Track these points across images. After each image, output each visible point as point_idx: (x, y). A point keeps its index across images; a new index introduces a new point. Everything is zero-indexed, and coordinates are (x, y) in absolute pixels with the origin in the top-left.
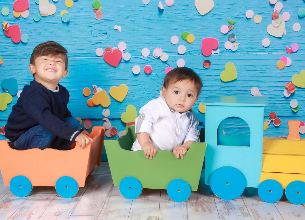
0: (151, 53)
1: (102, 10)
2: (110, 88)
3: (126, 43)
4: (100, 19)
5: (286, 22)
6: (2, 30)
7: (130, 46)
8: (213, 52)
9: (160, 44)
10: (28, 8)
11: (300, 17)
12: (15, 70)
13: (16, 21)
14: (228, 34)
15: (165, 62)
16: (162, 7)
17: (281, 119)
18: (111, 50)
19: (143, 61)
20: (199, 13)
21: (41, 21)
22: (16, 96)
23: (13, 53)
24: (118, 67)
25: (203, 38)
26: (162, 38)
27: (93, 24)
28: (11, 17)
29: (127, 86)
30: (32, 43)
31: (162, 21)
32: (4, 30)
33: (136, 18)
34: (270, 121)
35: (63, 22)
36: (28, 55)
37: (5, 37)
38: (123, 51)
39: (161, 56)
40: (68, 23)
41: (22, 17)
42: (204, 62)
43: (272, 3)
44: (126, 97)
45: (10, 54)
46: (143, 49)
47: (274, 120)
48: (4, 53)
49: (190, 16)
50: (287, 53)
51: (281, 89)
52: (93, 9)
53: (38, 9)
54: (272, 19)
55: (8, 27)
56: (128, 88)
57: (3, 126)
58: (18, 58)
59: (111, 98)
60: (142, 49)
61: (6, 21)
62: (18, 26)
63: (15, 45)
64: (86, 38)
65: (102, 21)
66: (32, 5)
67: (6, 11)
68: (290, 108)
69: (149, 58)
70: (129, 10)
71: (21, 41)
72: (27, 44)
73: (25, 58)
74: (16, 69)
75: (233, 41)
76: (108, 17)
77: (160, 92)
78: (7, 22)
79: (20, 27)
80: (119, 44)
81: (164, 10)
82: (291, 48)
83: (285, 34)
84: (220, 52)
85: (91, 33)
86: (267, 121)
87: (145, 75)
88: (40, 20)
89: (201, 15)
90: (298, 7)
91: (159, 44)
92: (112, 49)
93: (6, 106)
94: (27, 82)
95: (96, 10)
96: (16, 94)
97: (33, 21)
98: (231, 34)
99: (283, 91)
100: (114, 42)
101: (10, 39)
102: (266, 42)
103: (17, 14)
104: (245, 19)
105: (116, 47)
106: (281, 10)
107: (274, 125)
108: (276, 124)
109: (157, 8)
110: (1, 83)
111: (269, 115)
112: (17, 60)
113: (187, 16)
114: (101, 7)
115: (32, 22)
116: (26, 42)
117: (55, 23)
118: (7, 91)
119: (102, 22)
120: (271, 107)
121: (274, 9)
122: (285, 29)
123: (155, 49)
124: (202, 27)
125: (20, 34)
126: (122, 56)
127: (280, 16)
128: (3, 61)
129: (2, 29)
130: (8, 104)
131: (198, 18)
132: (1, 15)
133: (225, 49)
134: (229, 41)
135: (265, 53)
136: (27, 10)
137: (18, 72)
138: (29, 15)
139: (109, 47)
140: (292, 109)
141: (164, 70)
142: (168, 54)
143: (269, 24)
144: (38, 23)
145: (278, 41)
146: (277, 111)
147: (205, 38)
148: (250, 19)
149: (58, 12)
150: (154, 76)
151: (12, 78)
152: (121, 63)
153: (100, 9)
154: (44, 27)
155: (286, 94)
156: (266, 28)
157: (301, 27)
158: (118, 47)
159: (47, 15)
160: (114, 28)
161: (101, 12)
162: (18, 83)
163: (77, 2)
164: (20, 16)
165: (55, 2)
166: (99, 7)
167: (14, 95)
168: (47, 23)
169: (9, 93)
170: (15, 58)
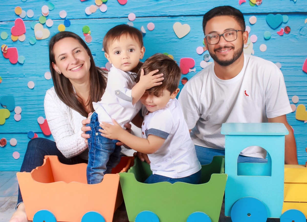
1: (91, 34)
4: (89, 42)
5: (254, 44)
8: (190, 70)
10: (24, 33)
11: (265, 39)
12: (12, 88)
13: (14, 44)
14: (203, 54)
16: (144, 32)
20: (177, 36)
21: (37, 44)
22: (13, 111)
23: (10, 73)
25: (181, 59)
28: (9, 41)
30: (28, 64)
32: (2, 52)
36: (24, 74)
37: (3, 58)
41: (19, 41)
42: (183, 79)
45: (8, 73)
48: (3, 73)
49: (169, 39)
52: (82, 33)
53: (33, 33)
55: (6, 49)
57: (2, 139)
58: (15, 77)
62: (16, 49)
63: (12, 66)
66: (28, 30)
67: (4, 35)
71: (18, 62)
72: (24, 65)
73: (22, 77)
74: (14, 87)
75: (207, 61)
76: (96, 40)
78: (5, 45)
79: (17, 50)
80: (106, 64)
81: (146, 34)
84: (196, 70)
88: (35, 43)
89: (178, 38)
90: (264, 30)
93: (5, 120)
95: (86, 34)
96: (13, 109)
97: (29, 44)
98: (206, 55)
100: (102, 62)
101: (8, 60)
103: (15, 38)
112: (14, 79)
113: (166, 39)
114: (90, 32)
116: (23, 63)
118: (6, 107)
119: (91, 45)
122: (253, 50)
124: (180, 48)
125: (18, 56)
128: (1, 80)
130: (6, 119)
131: (176, 40)
132: (0, 39)
133: (201, 68)
134: (204, 60)
136: (24, 35)
137: (15, 90)
138: (26, 39)
144: (34, 46)
147: (182, 58)
151: (10, 95)
153: (89, 33)
154: (38, 49)
157: (267, 47)
158: (105, 67)
159: (42, 39)
160: (101, 50)
161: (90, 36)
162: (16, 99)
163: (68, 27)
164: (17, 40)
165: (49, 28)
166: (88, 32)
167: (11, 110)
168: (42, 46)
169: (7, 109)
170: (12, 77)
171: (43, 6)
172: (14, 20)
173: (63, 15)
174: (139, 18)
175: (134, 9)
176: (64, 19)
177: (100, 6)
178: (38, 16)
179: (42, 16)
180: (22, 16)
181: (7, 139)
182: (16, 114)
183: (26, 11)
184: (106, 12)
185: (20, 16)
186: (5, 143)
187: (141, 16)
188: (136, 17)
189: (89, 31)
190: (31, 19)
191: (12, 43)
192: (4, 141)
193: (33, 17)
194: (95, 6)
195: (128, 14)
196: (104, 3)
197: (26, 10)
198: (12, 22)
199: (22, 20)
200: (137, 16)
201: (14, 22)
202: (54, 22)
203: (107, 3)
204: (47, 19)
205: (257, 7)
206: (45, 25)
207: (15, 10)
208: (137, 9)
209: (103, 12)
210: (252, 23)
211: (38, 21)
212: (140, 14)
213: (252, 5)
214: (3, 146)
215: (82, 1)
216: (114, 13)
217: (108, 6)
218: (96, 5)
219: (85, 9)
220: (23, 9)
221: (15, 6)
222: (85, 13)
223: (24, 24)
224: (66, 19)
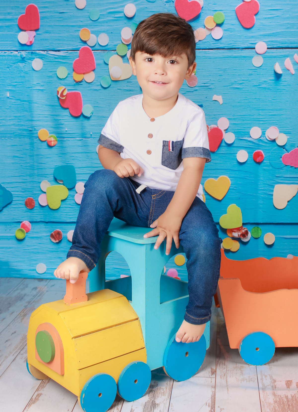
0: (264, 133)
1: (196, 73)
2: (205, 181)
3: (229, 119)
4: (193, 85)
6: (57, 98)
7: (234, 124)
9: (276, 122)
10: (93, 69)
12: (73, 153)
13: (76, 86)
15: (283, 147)
16: (279, 71)
19: (252, 144)
21: (112, 87)
22: (74, 189)
23: (70, 131)
24: (218, 152)
26: (279, 113)
27: (184, 92)
28: (70, 81)
29: (229, 179)
30: (98, 117)
31: (280, 90)
32: (59, 98)
33: (243, 84)
36: (91, 133)
37: (60, 107)
38: (224, 130)
39: (277, 138)
41: (85, 81)
44: (228, 194)
45: (66, 131)
46: (252, 127)
48: (59, 131)
53: (107, 71)
56: (230, 181)
57: (55, 230)
58: (77, 137)
59: (206, 194)
60: (250, 128)
61: (63, 86)
62: (79, 93)
63: (74, 120)
65: (196, 89)
66: (99, 65)
67: (63, 72)
69: (261, 140)
70: (234, 74)
71: (82, 114)
72: (91, 118)
73: (88, 138)
74: (75, 153)
76: (204, 84)
77: (274, 187)
78: (64, 88)
79: (81, 95)
80: (219, 120)
81: (283, 75)
87: (255, 164)
88: (109, 85)
91: (274, 122)
93: (60, 202)
94: (90, 170)
96: (74, 186)
97: (100, 87)
100: (213, 118)
101: (68, 110)
103: (78, 77)
105: (215, 124)
109: (273, 72)
110: (53, 171)
112: (76, 140)
115: (99, 89)
116: (89, 116)
117: (130, 91)
118: (62, 183)
123: (269, 128)
125: (82, 105)
126: (223, 137)
128: (56, 141)
129: (56, 96)
130: (62, 201)
132: (56, 77)
136: (92, 72)
137: (77, 157)
138: (95, 78)
141: (281, 157)
142: (286, 136)
144: (107, 89)
150: (266, 166)
151: (69, 165)
152: (221, 147)
154: (114, 95)
158: (217, 125)
159: (120, 79)
160: (212, 99)
161: (195, 76)
162: (77, 171)
164: (82, 80)
167: (70, 187)
168: (120, 90)
169: (64, 185)
170: (73, 137)
171: (123, 27)
172: (78, 49)
174: (272, 50)
175: (265, 35)
177: (212, 29)
178: (115, 43)
179: (122, 44)
180: (91, 43)
181: (62, 232)
182: (77, 193)
183: (97, 36)
184: (221, 39)
185: (88, 42)
186: (60, 237)
187: (275, 46)
188: (268, 48)
190: (104, 49)
191: (75, 84)
192: (59, 233)
193: (107, 45)
194: (205, 29)
195: (255, 44)
196: (219, 25)
197: (97, 33)
198: (75, 51)
199: (91, 49)
200: (270, 47)
201: (79, 51)
203: (224, 26)
206: (126, 58)
207: (80, 33)
208: (269, 35)
209: (216, 40)
211: (116, 52)
212: (274, 44)
214: (57, 241)
216: (233, 41)
217: (225, 30)
220: (93, 32)
221: (80, 27)
223: (94, 56)
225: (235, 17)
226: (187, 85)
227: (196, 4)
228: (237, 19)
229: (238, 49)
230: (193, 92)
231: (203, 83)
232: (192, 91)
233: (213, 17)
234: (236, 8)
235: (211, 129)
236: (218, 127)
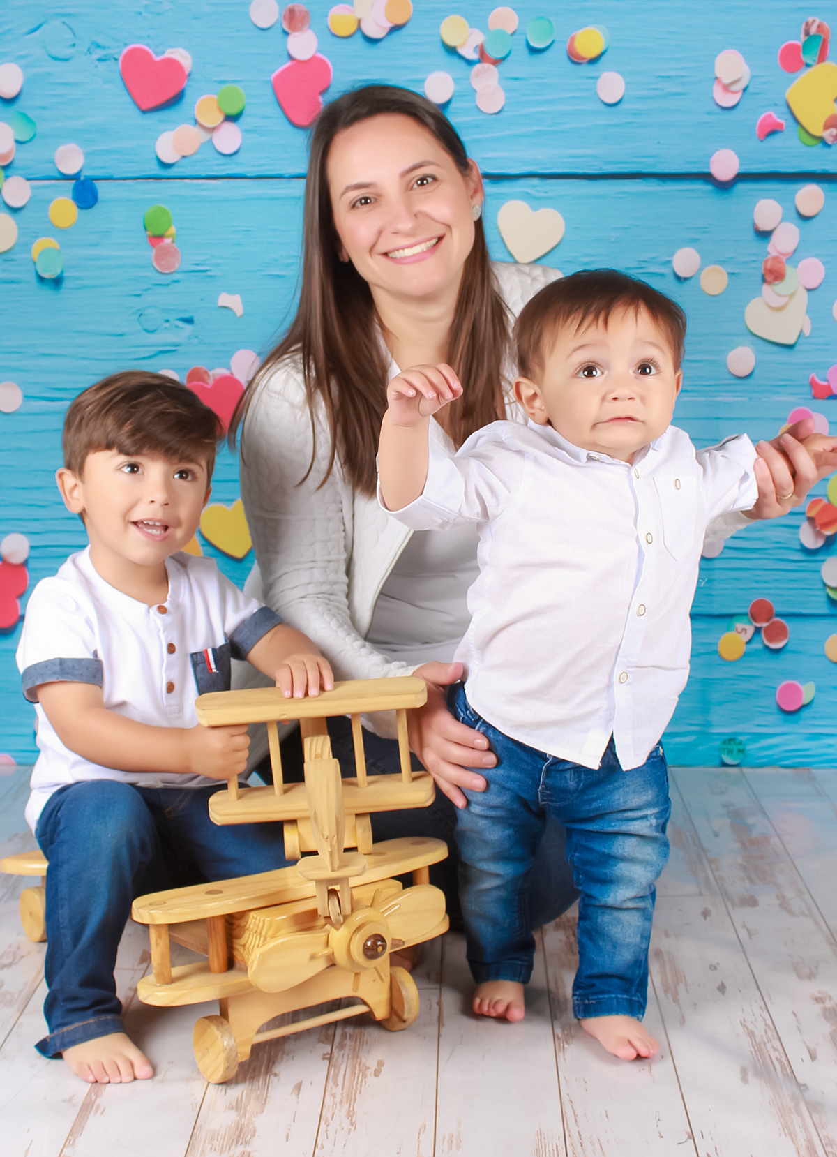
1: (176, 238)
4: (170, 269)
5: (810, 292)
17: (789, 625)
18: (206, 377)
20: (511, 256)
27: (145, 287)
34: (751, 630)
35: (41, 279)
40: (57, 282)
43: (764, 226)
47: (765, 625)
50: (815, 397)
51: (793, 521)
52: (144, 234)
54: (764, 280)
59: (206, 544)
64: (121, 335)
65: (176, 279)
68: (821, 586)
70: (270, 240)
76: (197, 265)
80: (233, 357)
82: (827, 380)
83: (807, 332)
85: (136, 317)
86: (739, 630)
92: (211, 373)
95: (156, 239)
99: (797, 527)
100: (218, 351)
102: (742, 358)
104: (672, 278)
105: (224, 367)
106: (795, 251)
107: (767, 643)
108: (771, 639)
111: (747, 610)
114: (173, 230)
117: (12, 282)
119: (177, 281)
120: (757, 582)
121: (770, 248)
122: (807, 317)
127: (789, 271)
135: (737, 396)
139: (198, 366)
140: (828, 591)
143: (754, 297)
145: (785, 356)
146: (776, 595)
148: (686, 279)
149: (23, 245)
153: (168, 237)
155: (808, 538)
156: (743, 312)
158: (229, 368)
160: (217, 303)
161: (174, 245)
163: (90, 210)
165: (14, 210)
166: (167, 230)
173: (72, 160)
176: (75, 177)
177: (214, 128)
184: (236, 153)
189: (170, 226)
194: (197, 130)
196: (232, 118)
202: (33, 188)
203: (242, 120)
204: (7, 177)
205: (826, 150)
209: (224, 155)
210: (806, 211)
213: (809, 141)
215: (144, 107)
216: (267, 158)
217: (247, 131)
218: (198, 126)
219: (157, 139)
222: (154, 157)
224: (82, 178)
225: (272, 98)
226: (154, 268)
227: (173, 65)
228: (276, 102)
229: (280, 177)
230: (168, 285)
231: (194, 262)
232: (168, 282)
233: (215, 97)
234: (273, 76)
235: (214, 380)
236: (232, 374)
